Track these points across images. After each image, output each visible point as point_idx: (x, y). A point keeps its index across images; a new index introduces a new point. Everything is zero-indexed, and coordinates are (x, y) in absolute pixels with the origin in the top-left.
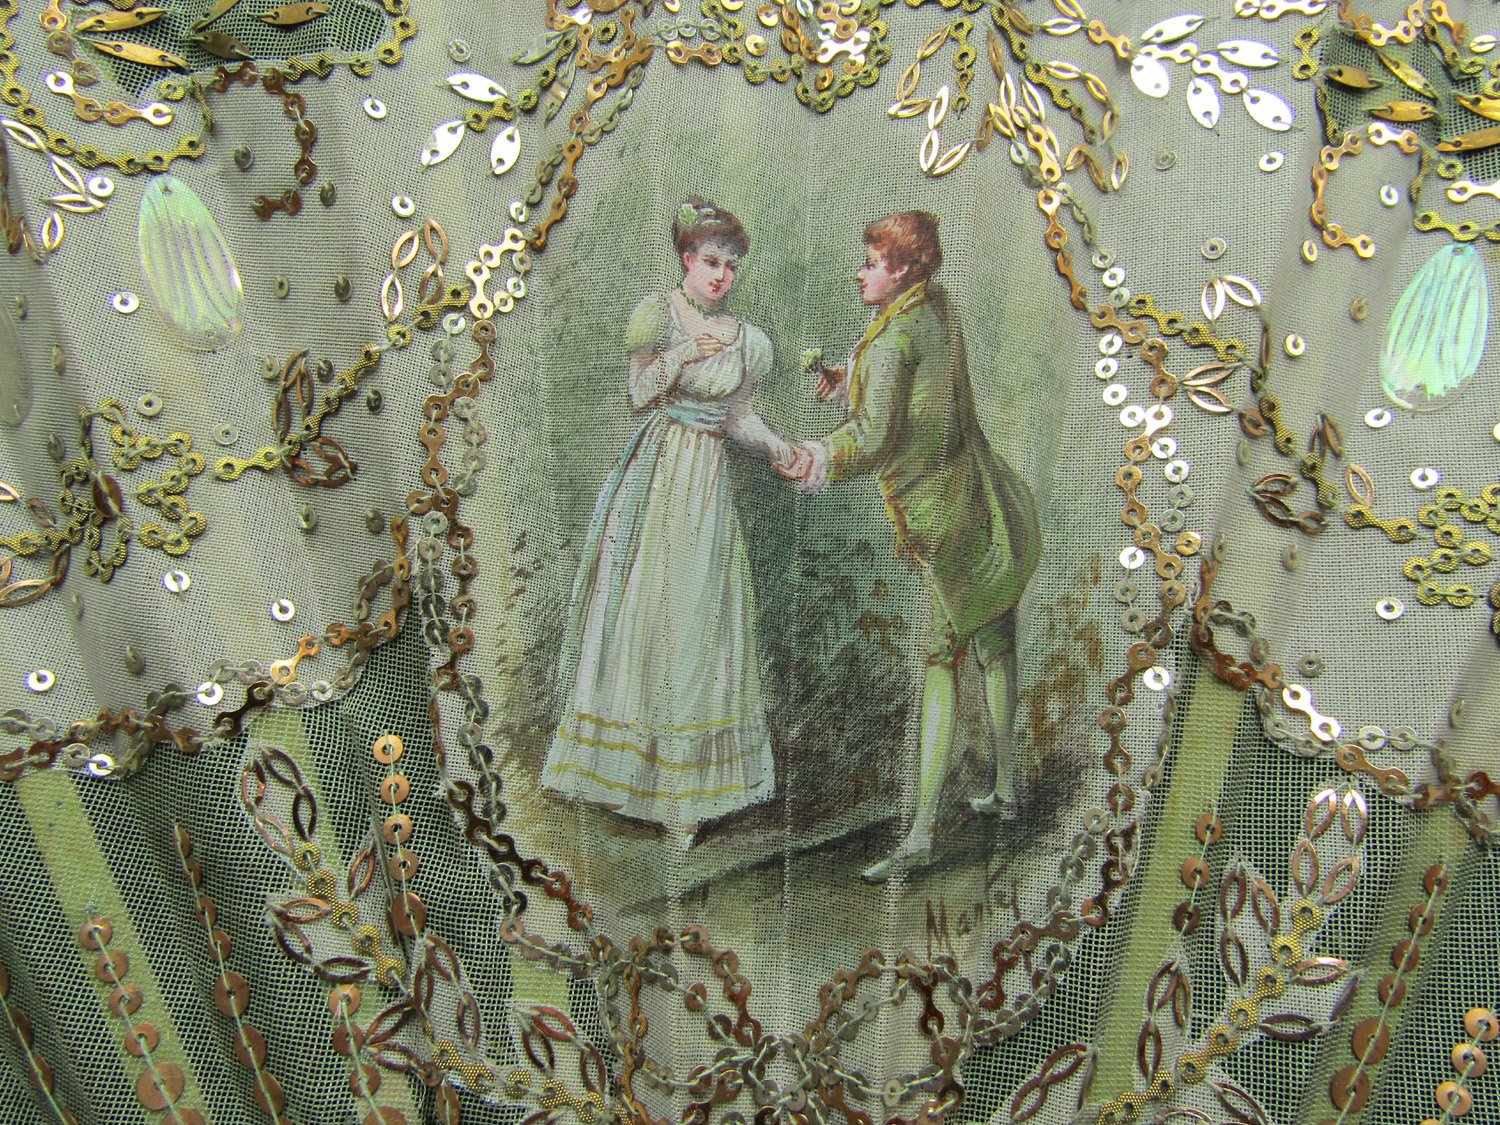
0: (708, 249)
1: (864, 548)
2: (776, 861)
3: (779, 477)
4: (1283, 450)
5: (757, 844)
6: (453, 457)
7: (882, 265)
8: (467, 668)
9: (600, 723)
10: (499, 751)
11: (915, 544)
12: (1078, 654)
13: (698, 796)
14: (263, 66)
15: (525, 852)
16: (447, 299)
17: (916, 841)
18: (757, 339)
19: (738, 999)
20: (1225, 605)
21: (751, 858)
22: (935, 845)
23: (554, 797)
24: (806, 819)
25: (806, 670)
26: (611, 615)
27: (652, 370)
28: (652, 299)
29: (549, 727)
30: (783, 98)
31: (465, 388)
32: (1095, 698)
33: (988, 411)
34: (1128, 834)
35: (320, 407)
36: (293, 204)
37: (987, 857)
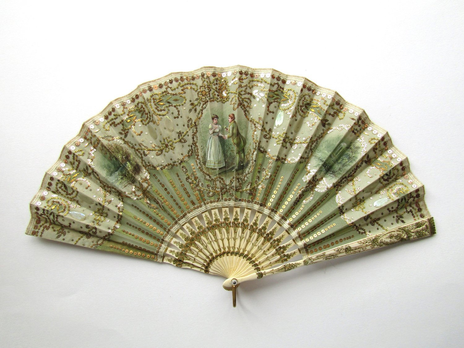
0: (215, 119)
1: (231, 144)
2: (226, 171)
3: (223, 139)
4: (266, 132)
5: (224, 170)
6: (195, 139)
7: (230, 119)
8: (199, 157)
9: (210, 161)
10: (202, 164)
11: (235, 144)
12: (250, 152)
13: (219, 166)
14: (174, 105)
15: (205, 172)
16: (193, 125)
17: (236, 168)
18: (220, 126)
19: (224, 182)
20: (261, 146)
21: (224, 171)
22: (238, 168)
23: (207, 168)
24: (228, 167)
25: (227, 155)
26: (210, 152)
27: (211, 131)
28: (211, 124)
29: (206, 162)
30: (220, 103)
31: (195, 133)
32: (251, 155)
34: (253, 165)
35: (183, 136)
36: (178, 117)
37: (243, 169)
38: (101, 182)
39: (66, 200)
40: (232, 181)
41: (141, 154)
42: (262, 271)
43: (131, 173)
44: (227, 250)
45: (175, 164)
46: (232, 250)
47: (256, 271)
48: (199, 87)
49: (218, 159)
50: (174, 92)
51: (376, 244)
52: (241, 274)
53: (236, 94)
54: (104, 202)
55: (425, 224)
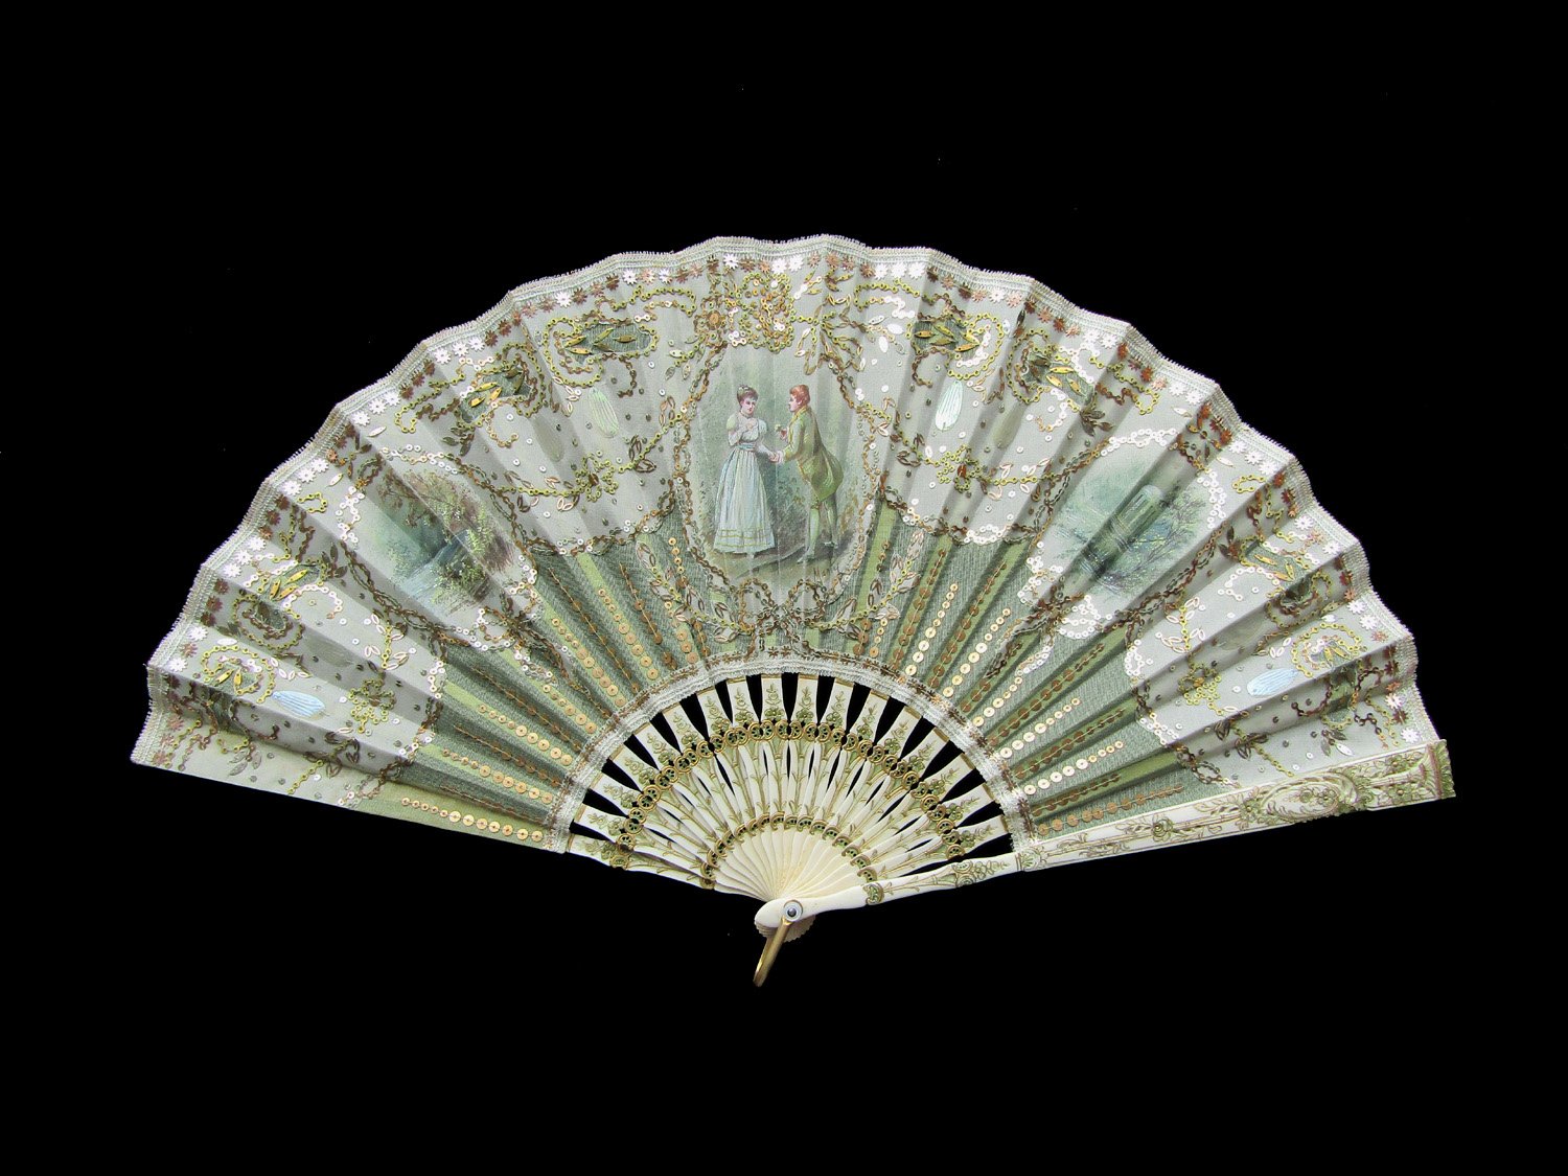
0: (748, 399)
2: (776, 562)
3: (771, 461)
4: (906, 444)
5: (770, 558)
6: (683, 462)
7: (795, 400)
8: (692, 518)
9: (728, 531)
10: (702, 539)
11: (806, 477)
12: (853, 504)
13: (755, 546)
14: (618, 354)
15: (711, 564)
16: (676, 418)
17: (810, 552)
18: (762, 424)
19: (769, 596)
20: (889, 487)
21: (769, 561)
22: (816, 554)
23: (717, 550)
24: (784, 550)
25: (781, 513)
26: (728, 502)
27: (735, 435)
28: (733, 415)
29: (714, 533)
30: (764, 352)
31: (683, 442)
32: (856, 514)
33: (825, 440)
34: (863, 547)
35: (644, 451)
36: (631, 393)
37: (830, 557)
38: (376, 597)
39: (263, 655)
40: (796, 595)
41: (512, 507)
42: (883, 883)
43: (477, 563)
44: (773, 811)
45: (618, 537)
46: (788, 813)
47: (863, 878)
48: (699, 302)
49: (754, 523)
50: (620, 316)
51: (1254, 815)
52: (817, 888)
53: (816, 324)
54: (385, 659)
55: (1419, 763)
